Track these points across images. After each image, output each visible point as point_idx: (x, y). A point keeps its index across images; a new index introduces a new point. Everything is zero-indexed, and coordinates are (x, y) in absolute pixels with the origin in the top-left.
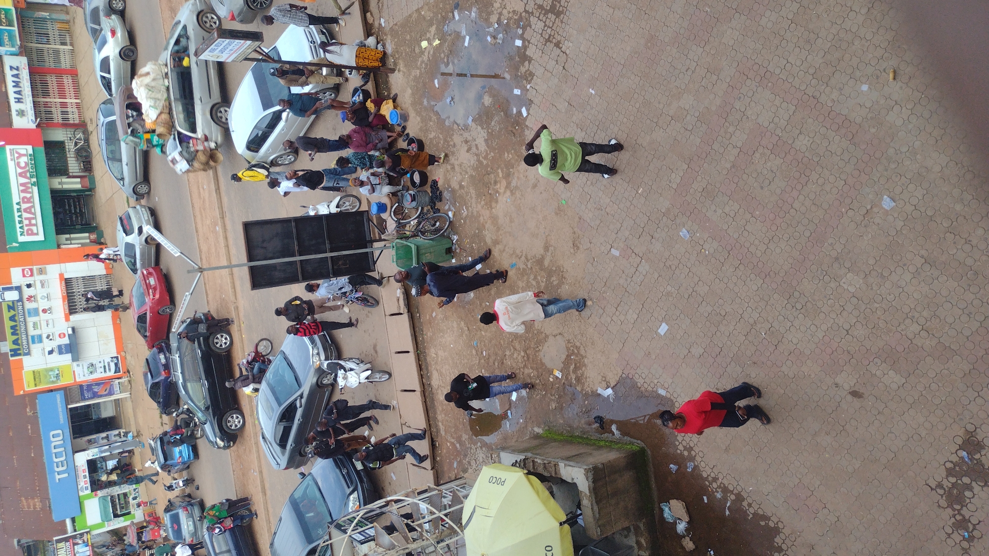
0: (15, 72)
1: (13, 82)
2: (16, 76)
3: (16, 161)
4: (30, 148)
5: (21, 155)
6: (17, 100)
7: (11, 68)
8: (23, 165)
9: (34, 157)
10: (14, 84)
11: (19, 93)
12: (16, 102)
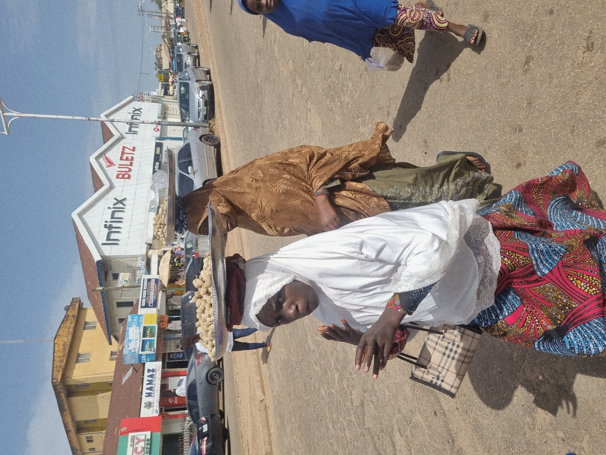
0: (151, 373)
1: (148, 380)
2: (151, 376)
3: (135, 447)
4: (148, 434)
5: (139, 441)
6: (147, 395)
7: (149, 371)
8: (139, 450)
9: (150, 441)
10: (148, 382)
11: (150, 389)
12: (146, 396)
